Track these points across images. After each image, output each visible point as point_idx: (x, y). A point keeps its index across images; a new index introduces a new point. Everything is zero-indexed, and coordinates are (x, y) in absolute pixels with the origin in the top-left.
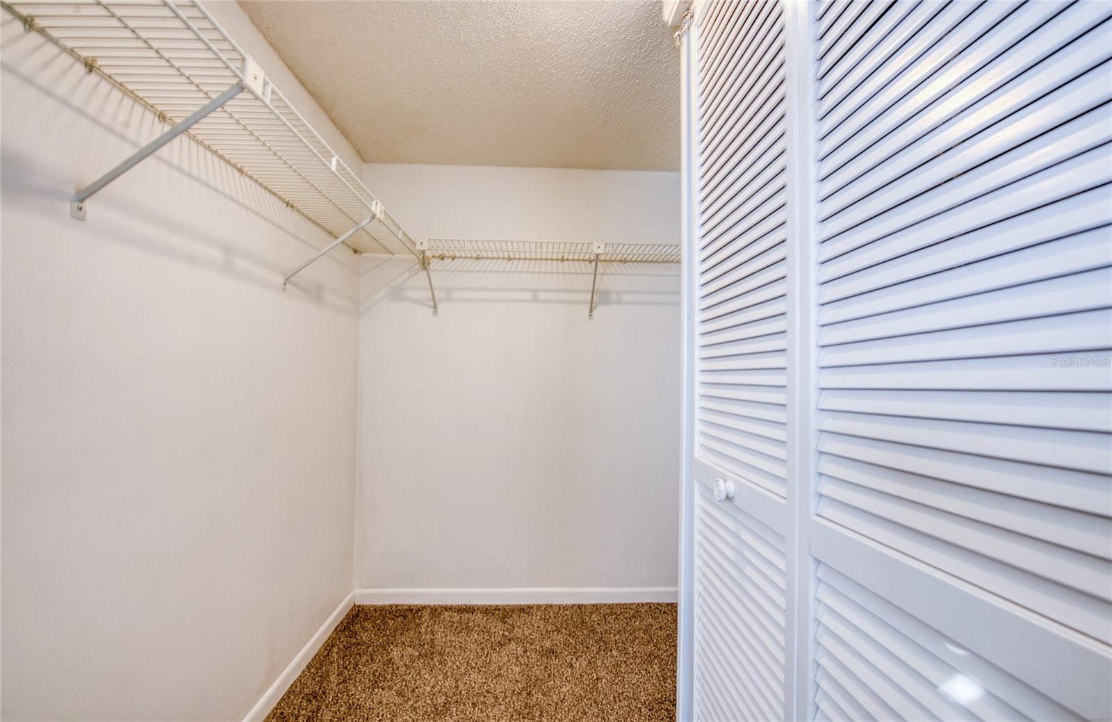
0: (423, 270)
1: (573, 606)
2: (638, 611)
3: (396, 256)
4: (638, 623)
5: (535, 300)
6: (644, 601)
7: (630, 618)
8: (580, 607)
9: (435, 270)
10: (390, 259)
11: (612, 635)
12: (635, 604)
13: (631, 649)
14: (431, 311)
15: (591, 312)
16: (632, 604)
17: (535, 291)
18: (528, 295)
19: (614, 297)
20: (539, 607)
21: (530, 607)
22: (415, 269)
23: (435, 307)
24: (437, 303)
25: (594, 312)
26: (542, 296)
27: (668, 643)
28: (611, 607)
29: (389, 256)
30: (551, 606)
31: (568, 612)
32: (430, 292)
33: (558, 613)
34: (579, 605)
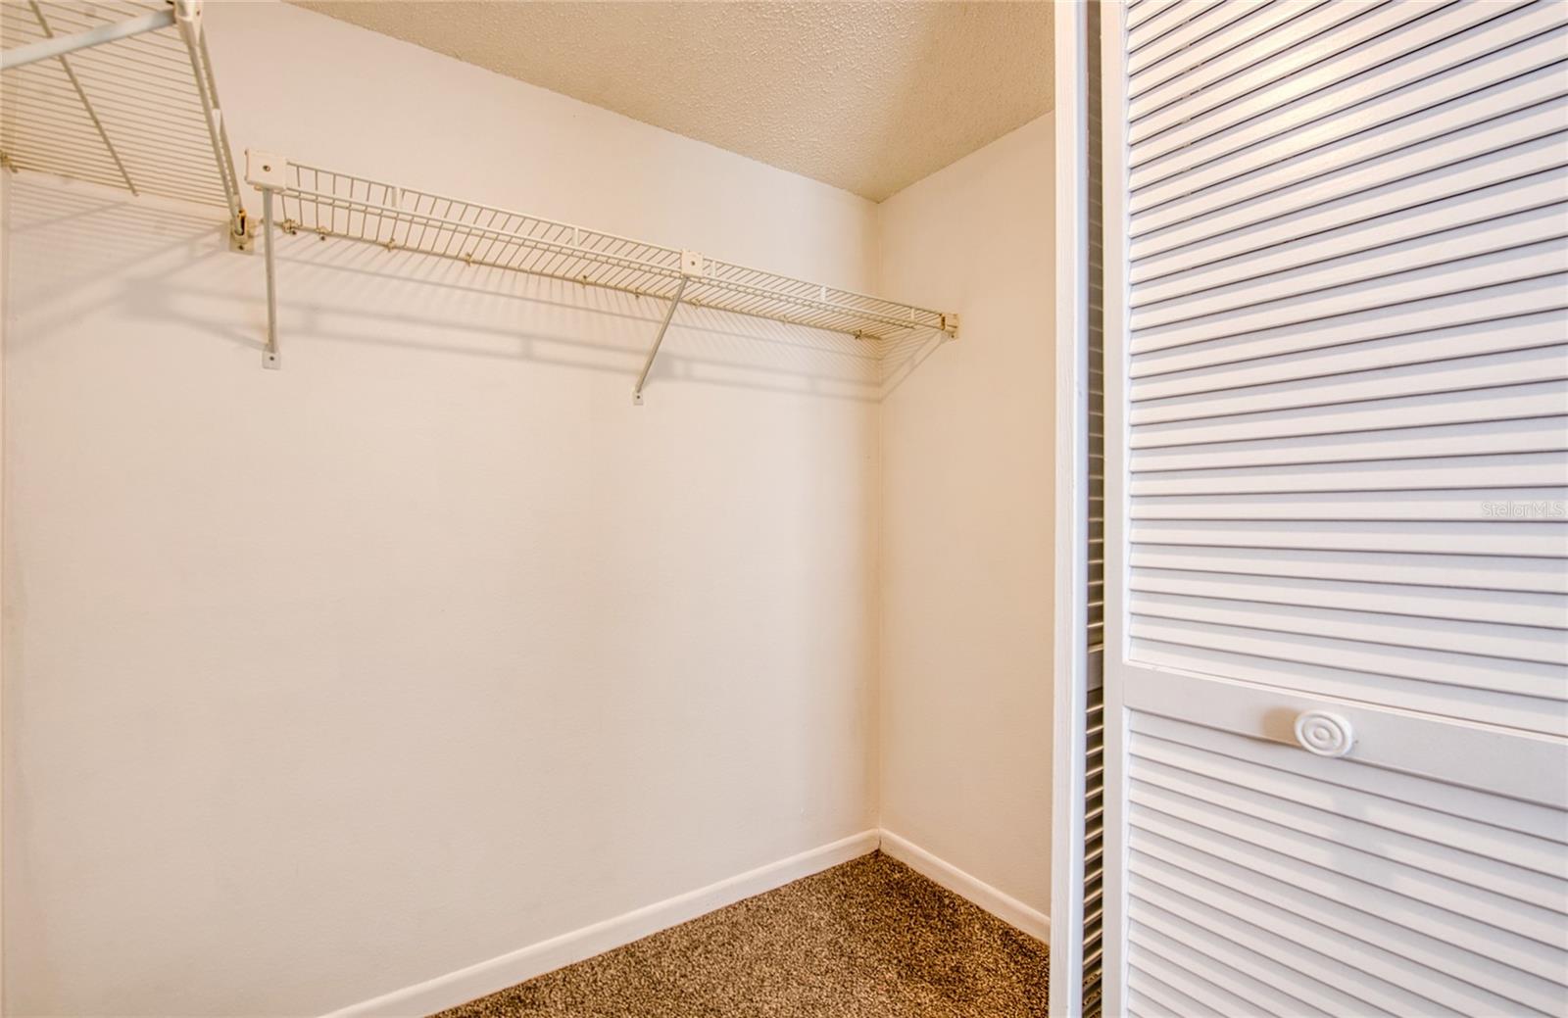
0: (231, 249)
1: (616, 952)
2: (735, 925)
3: (143, 199)
4: (747, 948)
5: (528, 356)
6: (733, 901)
7: (729, 944)
8: (629, 950)
9: (288, 259)
10: (119, 205)
11: (719, 991)
12: (721, 910)
13: (766, 1007)
14: (258, 355)
15: (639, 391)
16: (716, 913)
17: (527, 337)
18: (512, 345)
19: (679, 367)
20: (548, 979)
21: (530, 987)
22: (208, 245)
23: (271, 346)
24: (279, 338)
25: (645, 392)
26: (542, 349)
27: (815, 970)
28: (685, 929)
29: (127, 195)
30: (572, 969)
31: (612, 971)
32: (265, 309)
33: (595, 981)
34: (626, 947)
